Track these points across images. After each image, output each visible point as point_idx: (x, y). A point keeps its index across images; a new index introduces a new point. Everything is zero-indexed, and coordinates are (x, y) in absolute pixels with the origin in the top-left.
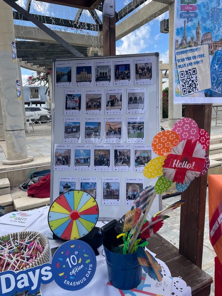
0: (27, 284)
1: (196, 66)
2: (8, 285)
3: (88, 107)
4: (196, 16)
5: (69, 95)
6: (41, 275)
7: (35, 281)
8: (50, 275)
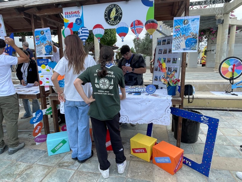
0: (141, 90)
1: (180, 43)
2: (137, 90)
3: (164, 53)
4: (180, 31)
5: (160, 49)
6: (143, 90)
7: (142, 90)
8: (145, 90)
